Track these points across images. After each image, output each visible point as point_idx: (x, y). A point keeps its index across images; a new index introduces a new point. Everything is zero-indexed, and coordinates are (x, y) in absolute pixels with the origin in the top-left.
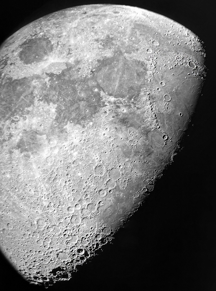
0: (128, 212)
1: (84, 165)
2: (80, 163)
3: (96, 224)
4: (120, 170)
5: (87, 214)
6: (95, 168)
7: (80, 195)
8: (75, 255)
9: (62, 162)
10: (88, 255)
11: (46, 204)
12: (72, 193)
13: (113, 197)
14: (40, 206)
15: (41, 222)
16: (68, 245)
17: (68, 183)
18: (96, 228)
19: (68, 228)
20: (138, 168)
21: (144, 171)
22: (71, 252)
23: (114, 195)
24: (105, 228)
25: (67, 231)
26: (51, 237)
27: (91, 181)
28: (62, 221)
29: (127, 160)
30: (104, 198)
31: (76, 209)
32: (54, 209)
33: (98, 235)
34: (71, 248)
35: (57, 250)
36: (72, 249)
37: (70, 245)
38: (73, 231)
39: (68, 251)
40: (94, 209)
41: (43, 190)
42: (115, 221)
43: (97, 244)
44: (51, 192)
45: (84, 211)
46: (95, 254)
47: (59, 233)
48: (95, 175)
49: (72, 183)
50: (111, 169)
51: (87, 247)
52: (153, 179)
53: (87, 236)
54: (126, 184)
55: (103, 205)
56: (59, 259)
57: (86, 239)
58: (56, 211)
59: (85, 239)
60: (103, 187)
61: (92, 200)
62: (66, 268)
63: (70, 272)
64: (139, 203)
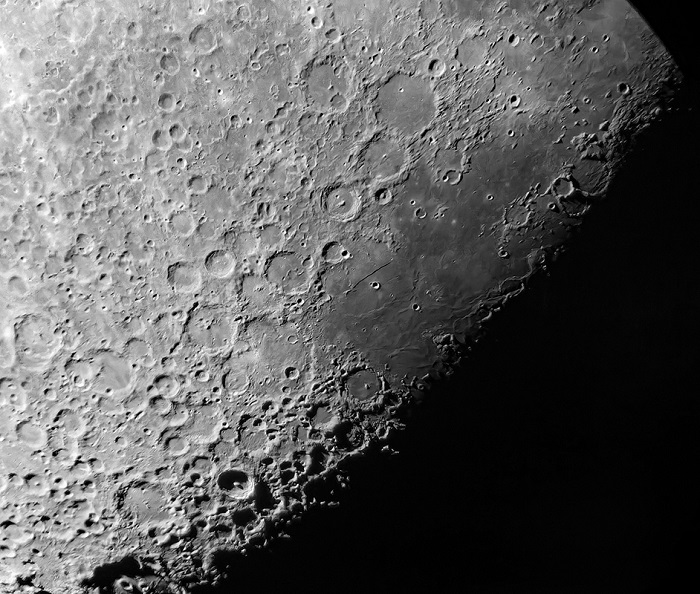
0: (473, 299)
1: (246, 52)
2: (229, 41)
3: (312, 354)
4: (432, 85)
5: (268, 302)
6: (307, 72)
7: (227, 205)
8: (206, 498)
9: (139, 30)
10: (272, 504)
11: (56, 241)
12: (189, 192)
13: (393, 221)
14: (27, 252)
15: (33, 331)
16: (171, 453)
17: (168, 142)
18: (312, 373)
19: (172, 367)
20: (530, 73)
21: (562, 89)
22: (189, 485)
23: (398, 214)
24: (356, 370)
25: (164, 383)
26: (86, 411)
27: (283, 139)
28: (141, 329)
29: (471, 30)
30: (351, 229)
31: (212, 274)
32: (99, 270)
33: (321, 405)
34: (186, 467)
35: (117, 475)
36: (192, 471)
37: (182, 452)
38: (194, 383)
39: (171, 480)
40: (302, 278)
41: (44, 172)
42: (404, 340)
43: (319, 453)
44: (86, 182)
45: (253, 287)
46: (309, 499)
47: (129, 388)
48: (301, 107)
49: (186, 144)
50: (384, 78)
51: (268, 461)
52: (606, 134)
53: (266, 407)
54: (464, 160)
55: (345, 261)
56: (128, 516)
57: (264, 427)
58: (108, 283)
59: (258, 422)
60: (344, 172)
61: (292, 233)
62: (164, 564)
63: (183, 582)
64: (531, 257)
